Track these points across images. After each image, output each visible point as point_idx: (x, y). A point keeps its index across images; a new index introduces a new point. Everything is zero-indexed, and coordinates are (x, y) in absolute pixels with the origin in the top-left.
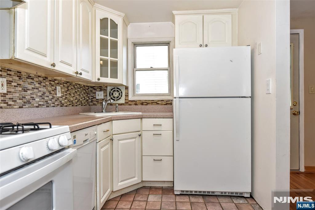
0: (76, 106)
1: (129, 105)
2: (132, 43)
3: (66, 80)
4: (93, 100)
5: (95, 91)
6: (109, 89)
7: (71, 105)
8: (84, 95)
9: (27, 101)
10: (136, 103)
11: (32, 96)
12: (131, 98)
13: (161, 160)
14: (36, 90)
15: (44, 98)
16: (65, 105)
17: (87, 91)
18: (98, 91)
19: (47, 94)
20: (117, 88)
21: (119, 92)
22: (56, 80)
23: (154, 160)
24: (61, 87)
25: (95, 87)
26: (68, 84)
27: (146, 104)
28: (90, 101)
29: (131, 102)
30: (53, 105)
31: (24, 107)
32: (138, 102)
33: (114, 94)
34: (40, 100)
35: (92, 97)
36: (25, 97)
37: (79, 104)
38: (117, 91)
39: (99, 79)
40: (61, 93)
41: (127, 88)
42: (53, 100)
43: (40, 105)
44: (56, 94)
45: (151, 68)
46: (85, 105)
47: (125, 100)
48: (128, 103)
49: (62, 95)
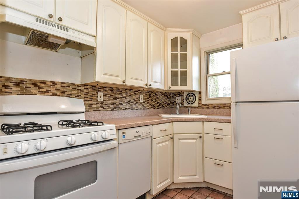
0: (158, 108)
1: (202, 108)
2: (205, 52)
3: (148, 90)
4: (174, 103)
5: (175, 96)
6: (185, 94)
7: (153, 108)
8: (166, 100)
9: (117, 106)
10: (208, 106)
11: (121, 102)
12: (204, 102)
13: (223, 165)
14: (123, 99)
15: (130, 104)
16: (147, 108)
17: (169, 97)
18: (177, 96)
19: (132, 101)
20: (192, 93)
21: (193, 97)
22: (139, 90)
23: (215, 163)
24: (144, 95)
25: (175, 93)
26: (150, 93)
27: (218, 107)
28: (172, 104)
29: (204, 105)
30: (137, 108)
31: (114, 110)
32: (210, 105)
33: (189, 98)
34: (126, 105)
35: (173, 102)
36: (116, 104)
37: (161, 107)
38: (192, 96)
39: (170, 88)
40: (144, 100)
41: (200, 93)
42: (137, 105)
43: (127, 108)
44: (140, 101)
45: (224, 72)
46: (166, 108)
47: (199, 103)
48: (202, 106)
49: (145, 101)
